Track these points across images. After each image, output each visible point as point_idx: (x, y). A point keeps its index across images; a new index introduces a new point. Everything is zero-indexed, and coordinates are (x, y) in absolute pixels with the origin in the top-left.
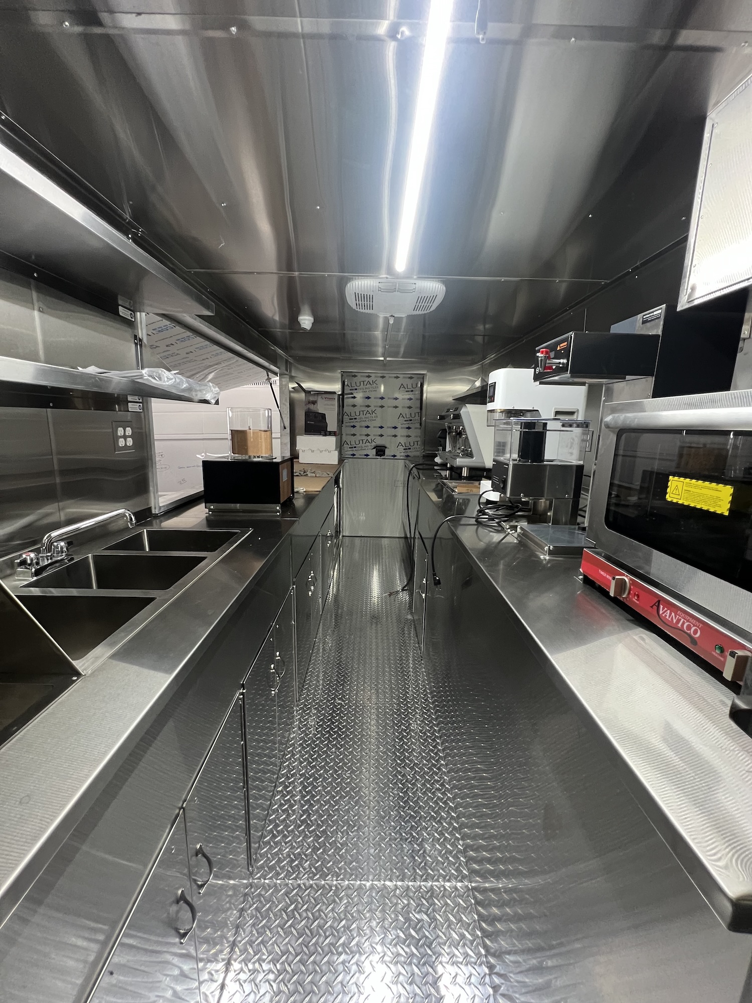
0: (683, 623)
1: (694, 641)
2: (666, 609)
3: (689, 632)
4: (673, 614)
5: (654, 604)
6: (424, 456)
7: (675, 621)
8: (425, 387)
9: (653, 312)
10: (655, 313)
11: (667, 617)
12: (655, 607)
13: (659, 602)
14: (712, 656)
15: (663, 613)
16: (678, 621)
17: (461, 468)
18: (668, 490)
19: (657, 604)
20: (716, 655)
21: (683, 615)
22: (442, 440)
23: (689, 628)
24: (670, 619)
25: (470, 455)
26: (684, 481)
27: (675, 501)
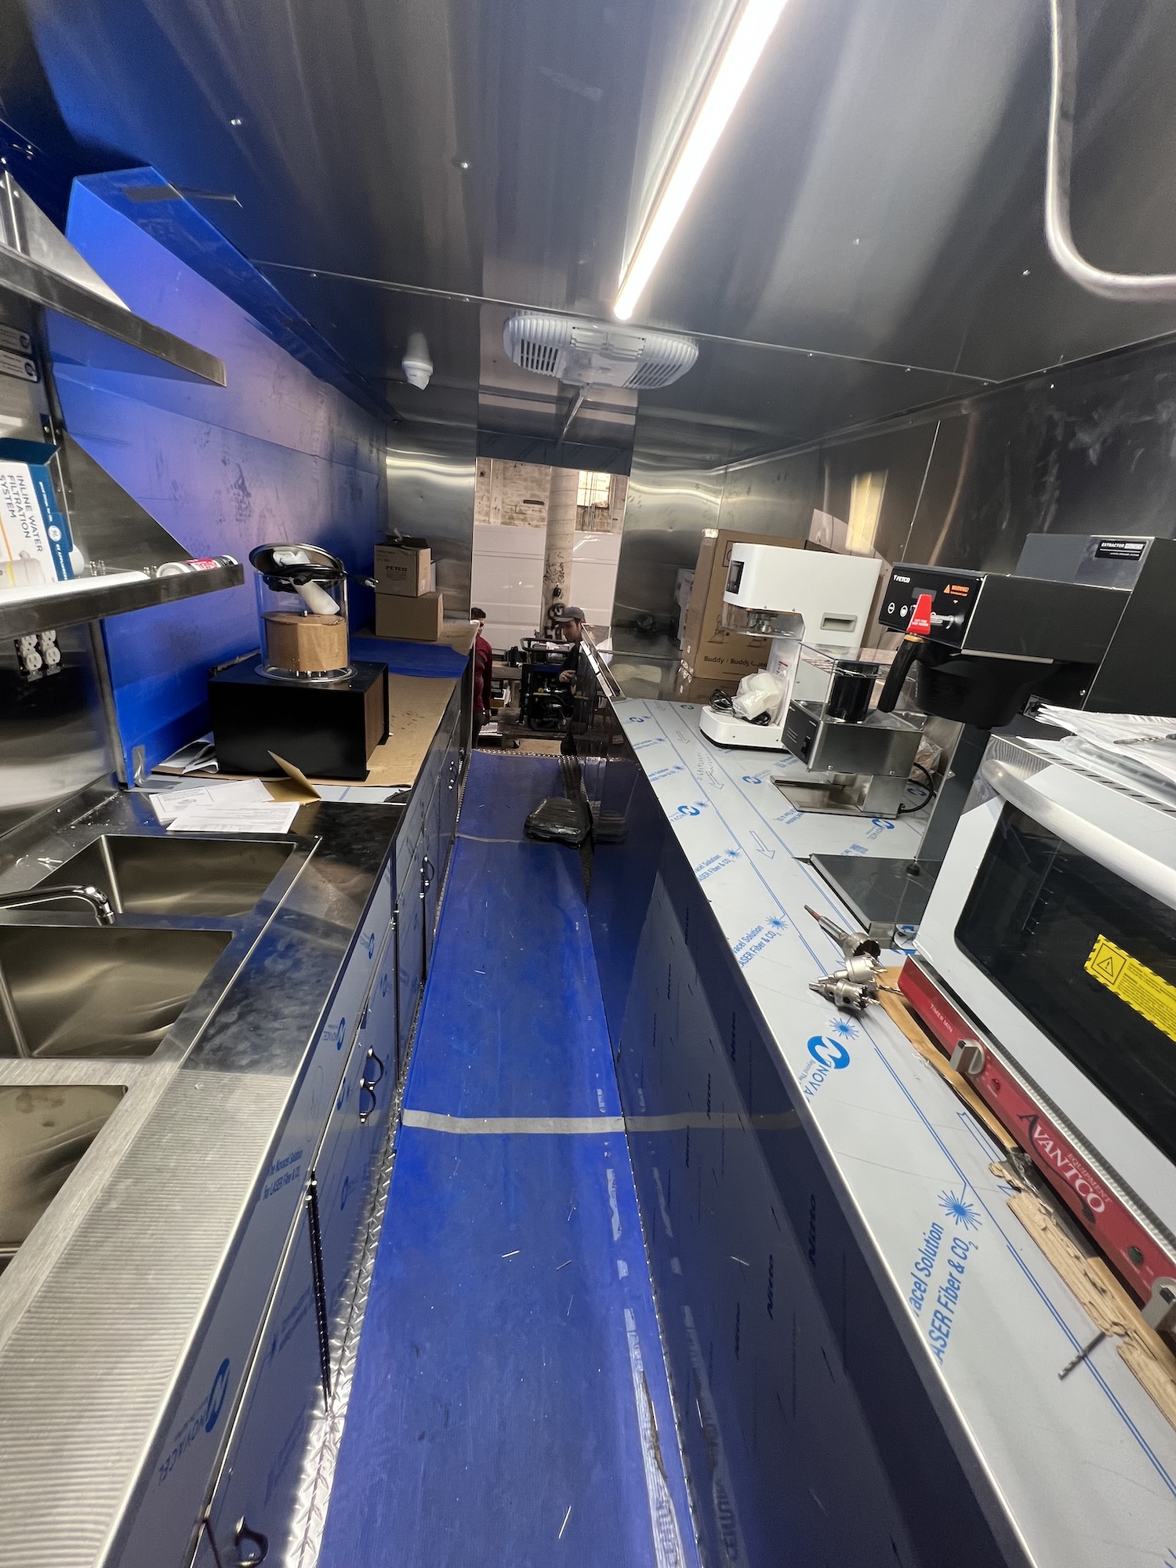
0: (1076, 1176)
1: (1090, 1214)
2: (1046, 1136)
3: (1083, 1195)
4: (1058, 1151)
5: (1027, 1117)
7: (1060, 1164)
9: (1124, 542)
10: (1128, 546)
11: (1047, 1150)
12: (1027, 1122)
13: (1036, 1117)
14: (1122, 1258)
15: (1040, 1139)
16: (1067, 1168)
18: (1092, 955)
19: (1031, 1118)
20: (1128, 1259)
21: (1077, 1162)
23: (1085, 1189)
26: (1127, 958)
27: (1101, 980)
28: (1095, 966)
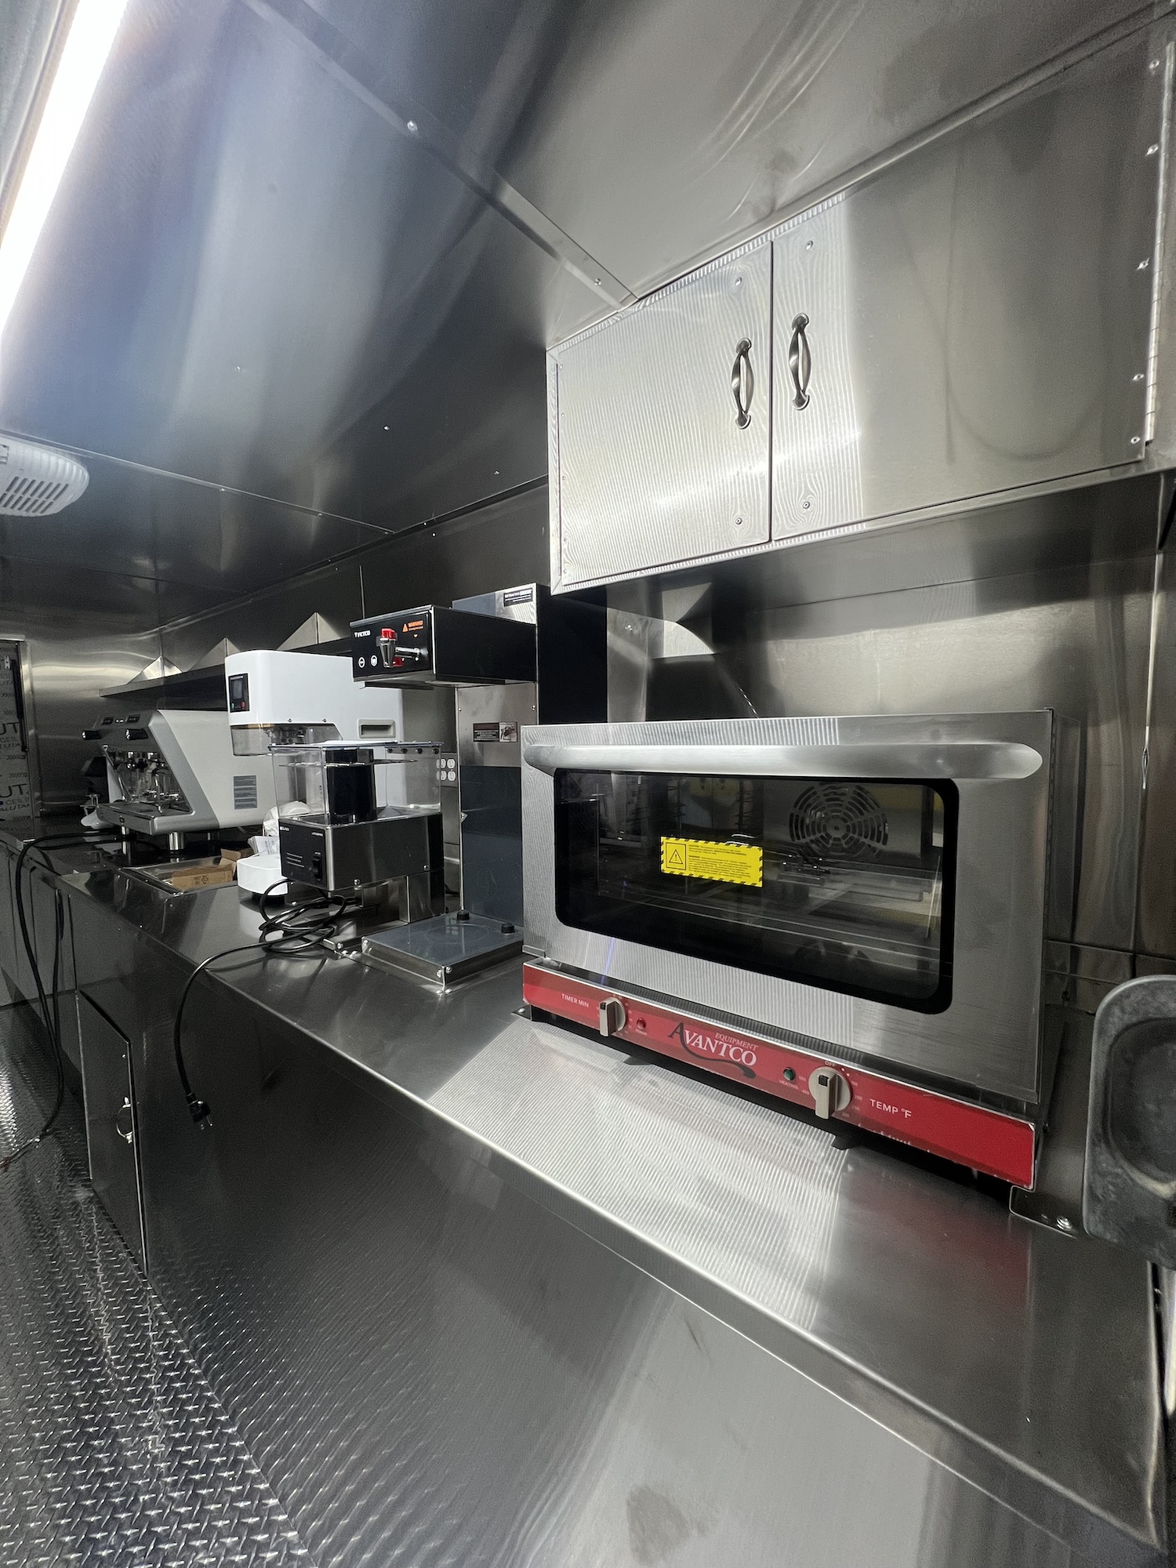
0: (728, 1049)
1: (749, 1072)
2: (695, 1034)
3: (739, 1060)
4: (708, 1040)
5: (675, 1031)
6: (43, 816)
7: (713, 1050)
8: (25, 668)
9: (518, 591)
10: (521, 593)
11: (700, 1046)
12: (677, 1036)
13: (681, 1025)
14: (782, 1087)
15: (692, 1042)
16: (719, 1048)
17: (164, 836)
18: (663, 857)
19: (678, 1031)
20: (787, 1084)
21: (725, 1037)
22: (95, 780)
23: (737, 1054)
24: (705, 1048)
25: (183, 806)
26: (685, 843)
27: (677, 872)
28: (669, 865)
